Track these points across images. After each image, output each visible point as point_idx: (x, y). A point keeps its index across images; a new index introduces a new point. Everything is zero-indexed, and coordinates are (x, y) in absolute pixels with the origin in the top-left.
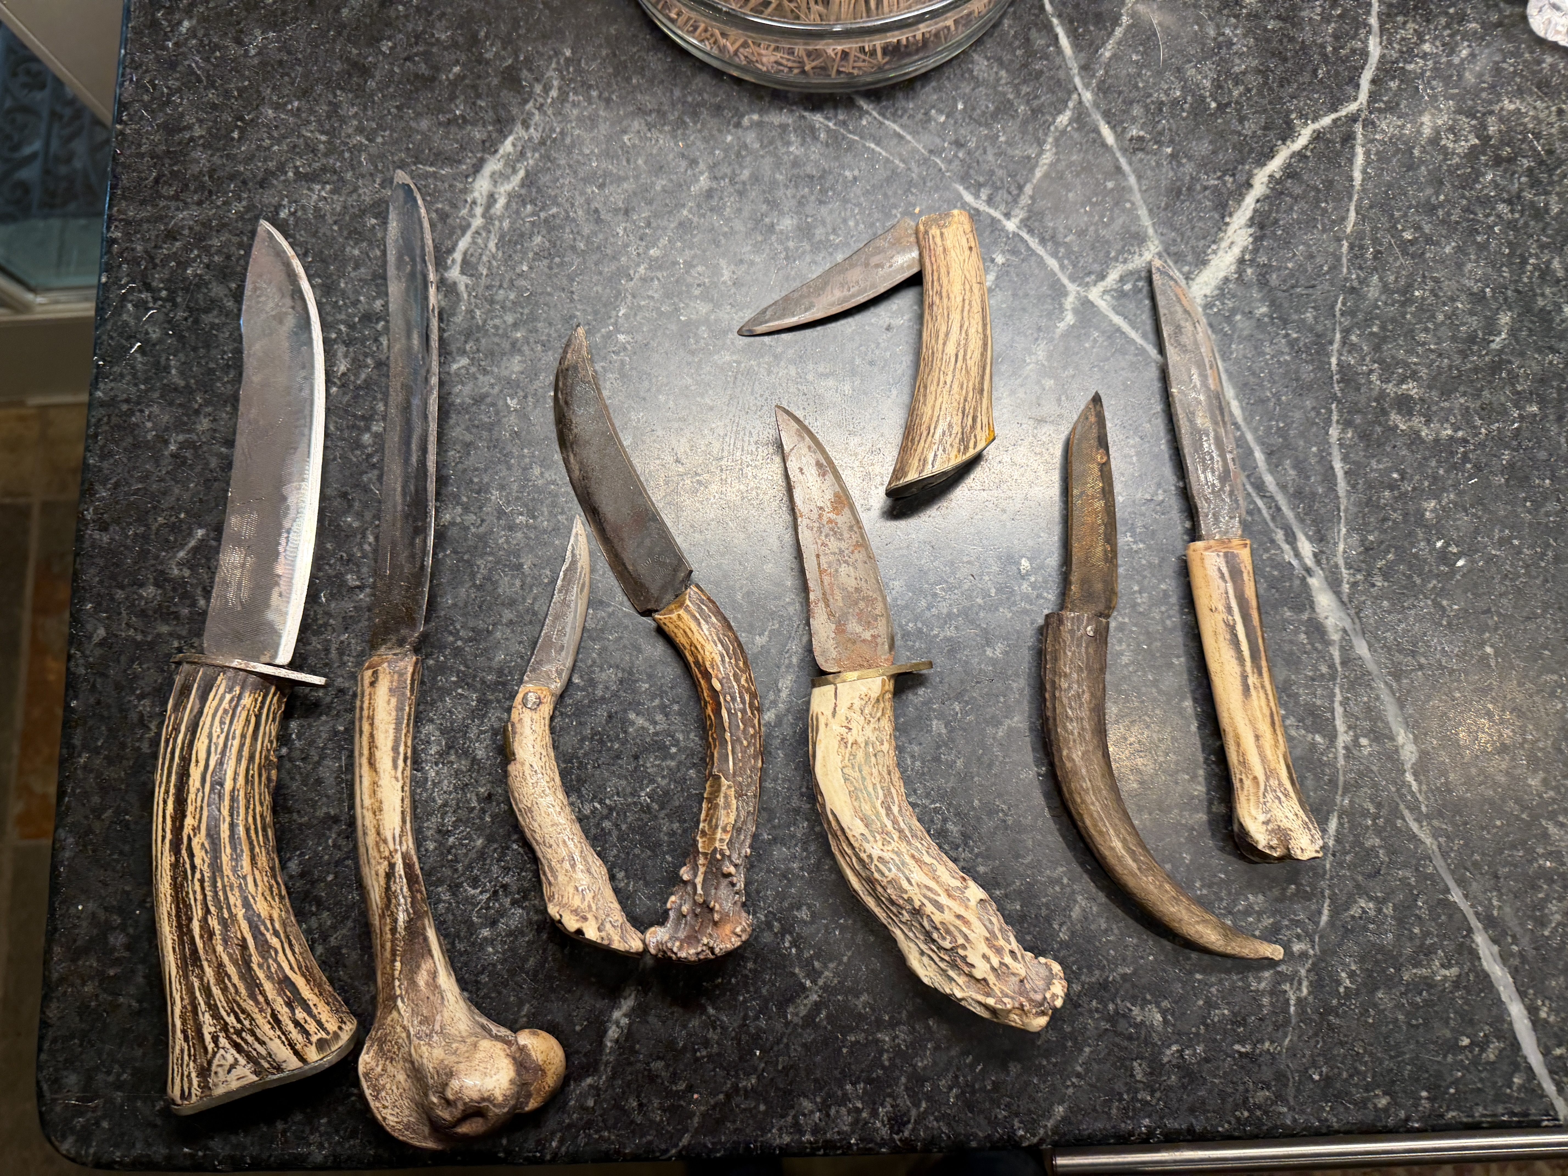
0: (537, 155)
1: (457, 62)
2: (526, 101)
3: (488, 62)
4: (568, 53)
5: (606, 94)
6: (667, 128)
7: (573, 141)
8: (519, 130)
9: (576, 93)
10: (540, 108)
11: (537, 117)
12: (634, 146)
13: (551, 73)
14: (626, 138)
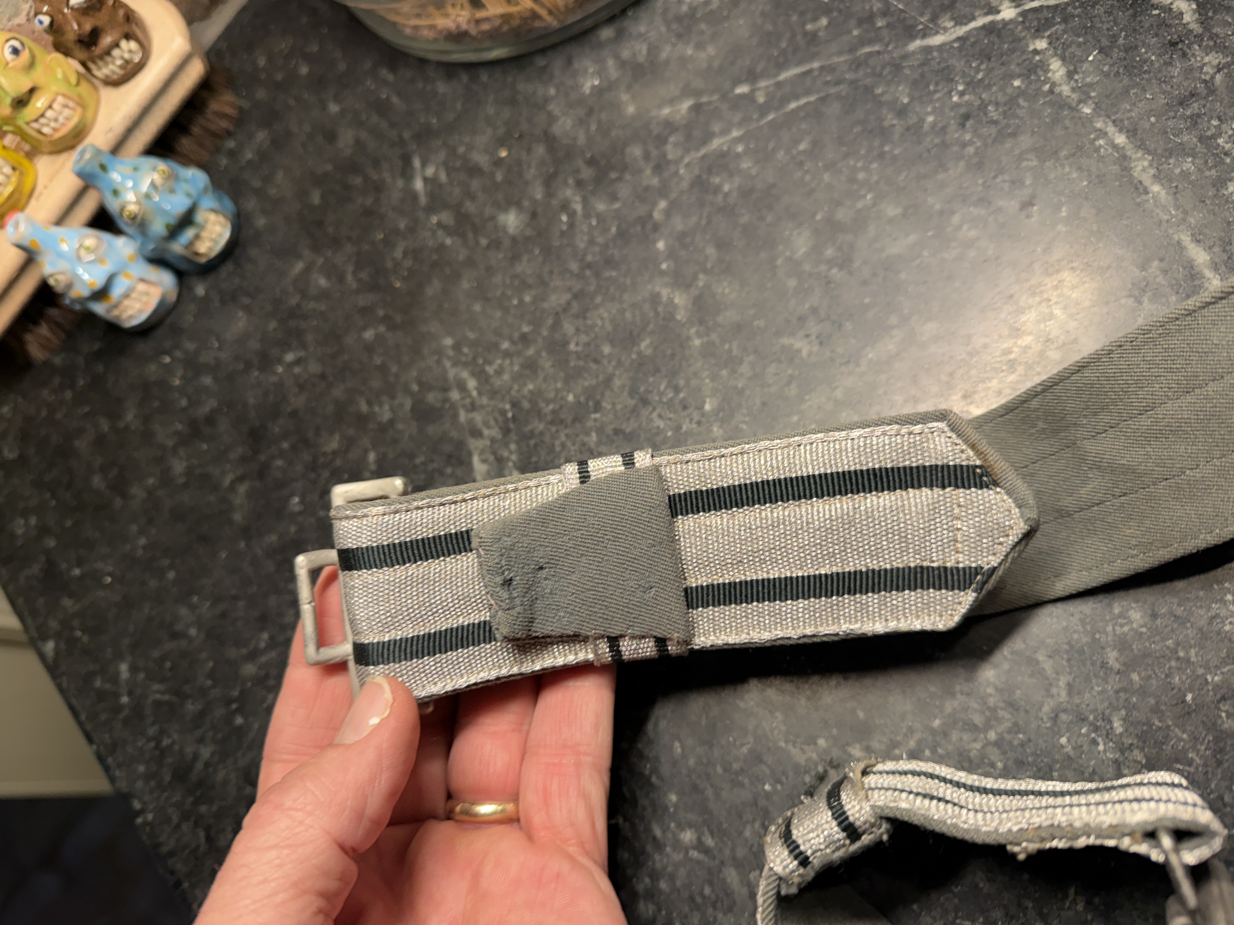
0: (513, 447)
1: (366, 451)
2: (455, 416)
3: (391, 422)
4: (448, 341)
5: (516, 335)
6: (598, 300)
7: (530, 401)
8: (474, 444)
9: (490, 363)
10: (473, 407)
11: (478, 417)
12: (588, 344)
13: (452, 373)
14: (572, 347)
